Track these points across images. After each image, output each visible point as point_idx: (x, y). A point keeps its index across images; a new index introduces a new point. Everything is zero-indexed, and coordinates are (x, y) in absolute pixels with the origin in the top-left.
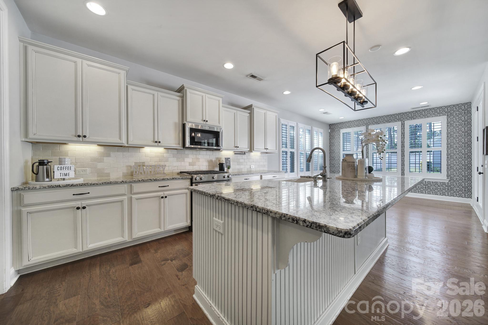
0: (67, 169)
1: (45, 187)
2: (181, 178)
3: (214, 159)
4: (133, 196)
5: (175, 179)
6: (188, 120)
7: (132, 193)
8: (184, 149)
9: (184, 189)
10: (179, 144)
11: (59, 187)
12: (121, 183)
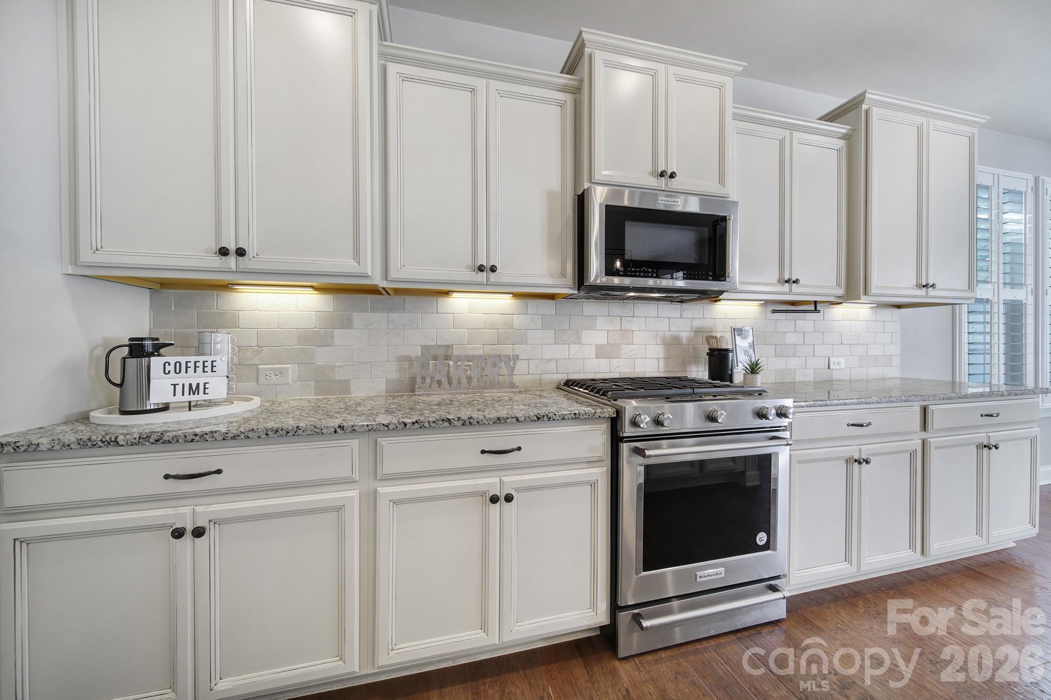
0: (200, 370)
1: (69, 445)
2: (570, 417)
3: (685, 336)
4: (386, 490)
5: (545, 418)
6: (597, 177)
7: (378, 477)
8: (582, 294)
9: (585, 465)
10: (563, 275)
11: (114, 445)
12: (335, 432)
